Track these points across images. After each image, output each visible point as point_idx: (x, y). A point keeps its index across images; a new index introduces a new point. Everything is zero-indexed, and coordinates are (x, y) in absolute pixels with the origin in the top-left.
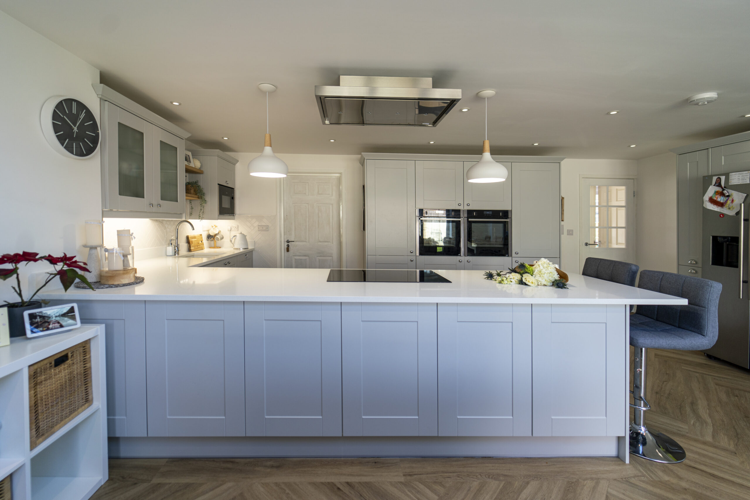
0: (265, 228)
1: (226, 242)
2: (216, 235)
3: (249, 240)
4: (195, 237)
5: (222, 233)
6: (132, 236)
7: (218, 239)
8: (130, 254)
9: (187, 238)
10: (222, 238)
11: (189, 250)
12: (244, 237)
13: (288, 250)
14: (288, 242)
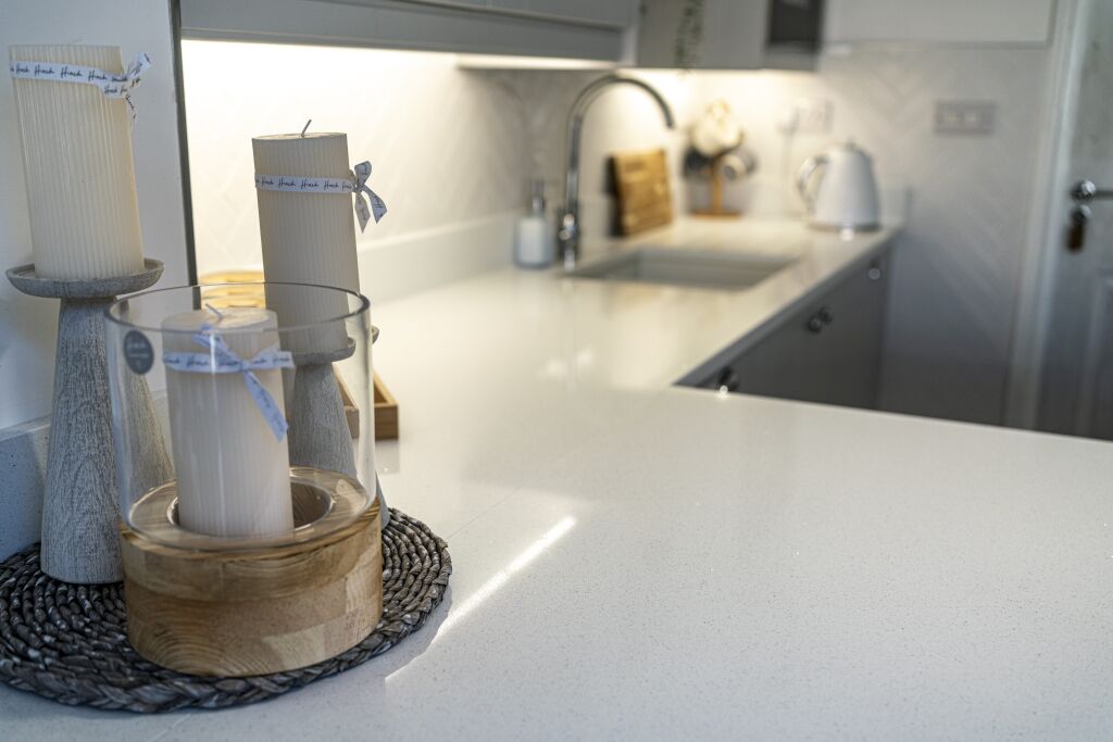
0: (972, 119)
1: (769, 189)
2: (723, 152)
3: (885, 182)
4: (637, 165)
5: (753, 143)
6: (364, 195)
7: (732, 174)
8: (346, 352)
9: (611, 166)
10: (751, 167)
11: (617, 229)
12: (863, 163)
13: (1075, 237)
14: (1078, 193)
